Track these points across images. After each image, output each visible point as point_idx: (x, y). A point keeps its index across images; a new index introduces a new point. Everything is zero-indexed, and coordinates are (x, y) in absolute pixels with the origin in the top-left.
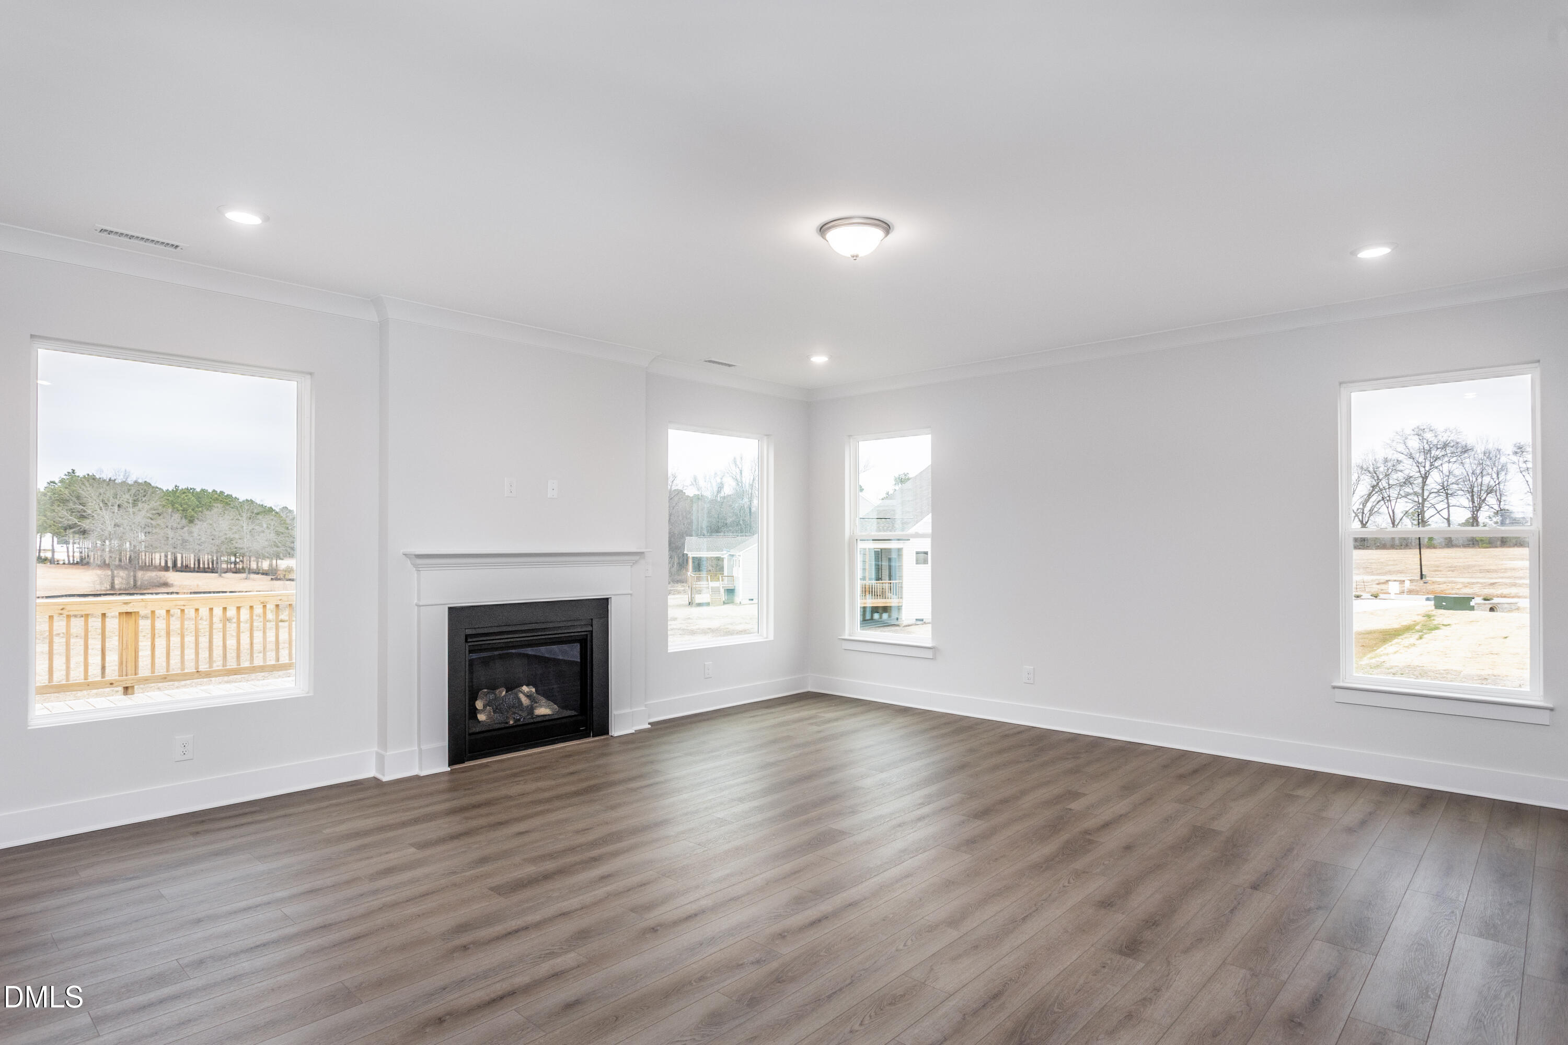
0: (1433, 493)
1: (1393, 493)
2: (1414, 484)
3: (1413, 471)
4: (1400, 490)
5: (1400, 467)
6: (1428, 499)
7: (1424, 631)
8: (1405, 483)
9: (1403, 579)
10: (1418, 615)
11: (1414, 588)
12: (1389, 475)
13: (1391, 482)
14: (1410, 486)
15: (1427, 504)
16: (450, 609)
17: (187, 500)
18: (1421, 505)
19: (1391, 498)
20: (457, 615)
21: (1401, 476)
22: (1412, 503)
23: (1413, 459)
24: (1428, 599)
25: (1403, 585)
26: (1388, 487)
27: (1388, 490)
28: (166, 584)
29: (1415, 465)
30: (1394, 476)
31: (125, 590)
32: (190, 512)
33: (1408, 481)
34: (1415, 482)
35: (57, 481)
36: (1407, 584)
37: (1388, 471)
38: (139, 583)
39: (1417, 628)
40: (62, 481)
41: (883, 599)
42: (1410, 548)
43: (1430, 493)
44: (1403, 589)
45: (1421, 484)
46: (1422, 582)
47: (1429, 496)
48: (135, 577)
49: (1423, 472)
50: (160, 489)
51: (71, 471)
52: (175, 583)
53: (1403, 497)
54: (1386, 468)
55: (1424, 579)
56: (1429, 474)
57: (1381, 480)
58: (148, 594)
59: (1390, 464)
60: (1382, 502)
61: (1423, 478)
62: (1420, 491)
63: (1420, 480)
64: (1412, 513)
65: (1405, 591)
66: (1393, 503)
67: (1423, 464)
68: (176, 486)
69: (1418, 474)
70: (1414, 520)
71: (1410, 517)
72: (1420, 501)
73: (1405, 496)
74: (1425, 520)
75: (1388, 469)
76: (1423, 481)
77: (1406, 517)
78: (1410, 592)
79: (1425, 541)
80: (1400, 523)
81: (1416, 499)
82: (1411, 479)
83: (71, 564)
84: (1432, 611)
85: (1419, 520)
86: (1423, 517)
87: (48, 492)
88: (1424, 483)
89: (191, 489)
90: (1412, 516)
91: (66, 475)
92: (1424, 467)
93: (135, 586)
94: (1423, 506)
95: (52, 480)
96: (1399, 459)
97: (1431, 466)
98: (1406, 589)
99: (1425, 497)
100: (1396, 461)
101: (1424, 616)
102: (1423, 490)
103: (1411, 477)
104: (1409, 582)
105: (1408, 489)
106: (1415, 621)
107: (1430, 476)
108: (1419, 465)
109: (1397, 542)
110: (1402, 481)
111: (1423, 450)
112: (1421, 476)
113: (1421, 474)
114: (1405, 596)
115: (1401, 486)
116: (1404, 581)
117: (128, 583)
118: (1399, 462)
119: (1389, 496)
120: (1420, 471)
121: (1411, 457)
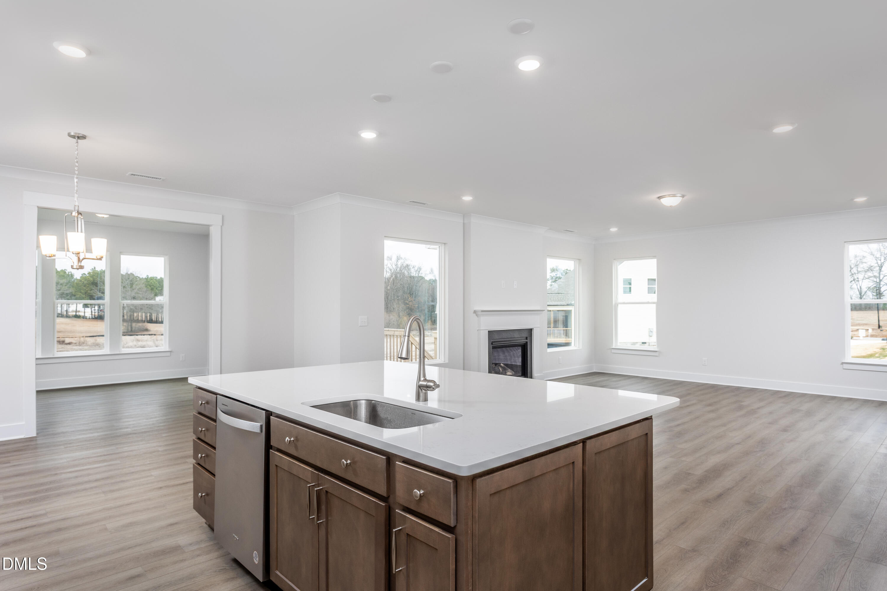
0: (886, 276)
1: (861, 276)
2: (874, 270)
3: (873, 263)
4: (865, 274)
5: (864, 260)
6: (883, 280)
7: (881, 357)
8: (868, 270)
9: (867, 328)
10: (877, 348)
11: (874, 333)
12: (858, 265)
13: (859, 270)
14: (871, 272)
15: (882, 283)
16: (488, 331)
17: (153, 284)
18: (878, 284)
19: (859, 280)
20: (491, 333)
21: (865, 266)
22: (873, 282)
23: (873, 255)
24: (883, 340)
25: (868, 332)
26: (857, 273)
27: (857, 274)
28: (147, 330)
29: (874, 259)
30: (861, 266)
31: (127, 333)
32: (155, 290)
33: (870, 269)
34: (874, 269)
35: (86, 273)
36: (870, 331)
37: (857, 263)
38: (133, 329)
39: (877, 355)
40: (89, 273)
41: (561, 338)
42: (872, 310)
43: (884, 276)
44: (867, 334)
45: (879, 271)
46: (879, 330)
47: (883, 278)
48: (131, 326)
49: (880, 263)
50: (139, 277)
51: (93, 268)
52: (151, 329)
53: (867, 278)
54: (856, 261)
55: (880, 328)
56: (883, 265)
57: (852, 268)
58: (140, 335)
59: (858, 259)
60: (853, 282)
61: (880, 267)
62: (878, 275)
63: (878, 268)
64: (873, 288)
65: (869, 335)
66: (860, 282)
67: (880, 259)
68: (147, 276)
69: (876, 265)
70: (874, 292)
71: (871, 291)
72: (878, 281)
73: (868, 278)
74: (881, 292)
75: (857, 262)
76: (880, 269)
77: (869, 290)
78: (872, 336)
79: (881, 306)
80: (865, 295)
81: (875, 280)
82: (872, 268)
83: (94, 319)
84: (886, 346)
85: (877, 292)
86: (880, 291)
87: (82, 279)
88: (880, 270)
89: (155, 277)
90: (872, 290)
91: (91, 270)
92: (880, 260)
93: (131, 331)
94: (880, 284)
95: (84, 273)
96: (864, 256)
97: (885, 259)
98: (869, 334)
99: (881, 279)
100: (862, 257)
101: (880, 349)
102: (880, 274)
103: (872, 266)
104: (871, 330)
105: (870, 274)
106: (875, 352)
107: (884, 266)
108: (877, 259)
109: (863, 306)
110: (866, 269)
111: (879, 250)
112: (879, 266)
113: (878, 265)
114: (869, 338)
115: (866, 272)
116: (868, 330)
117: (128, 330)
118: (864, 257)
119: (858, 278)
120: (877, 263)
121: (872, 254)
